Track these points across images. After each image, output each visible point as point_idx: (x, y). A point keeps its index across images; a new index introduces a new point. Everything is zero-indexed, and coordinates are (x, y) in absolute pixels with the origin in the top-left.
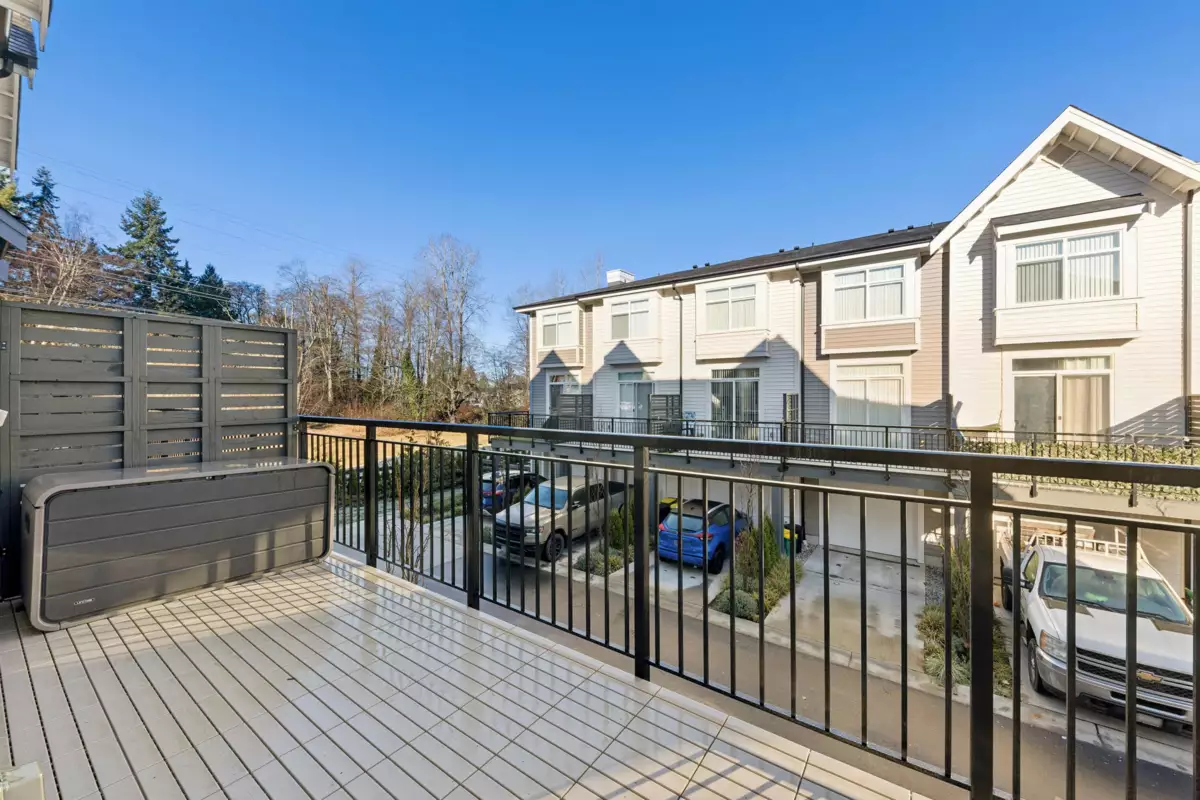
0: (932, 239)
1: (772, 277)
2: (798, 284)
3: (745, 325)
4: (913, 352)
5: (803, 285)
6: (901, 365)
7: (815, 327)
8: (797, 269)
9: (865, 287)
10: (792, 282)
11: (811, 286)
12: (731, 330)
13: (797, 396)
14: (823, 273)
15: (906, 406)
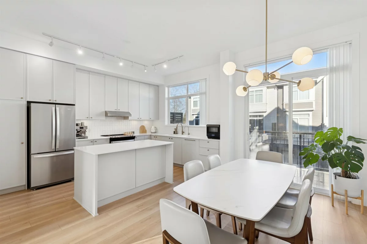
0: (318, 78)
1: (268, 88)
2: (276, 90)
3: (259, 102)
4: (313, 110)
5: (278, 90)
6: (309, 114)
7: (282, 103)
8: (276, 86)
9: (297, 91)
10: (275, 89)
11: (280, 90)
12: (255, 103)
13: (276, 123)
14: (284, 87)
15: (310, 126)
